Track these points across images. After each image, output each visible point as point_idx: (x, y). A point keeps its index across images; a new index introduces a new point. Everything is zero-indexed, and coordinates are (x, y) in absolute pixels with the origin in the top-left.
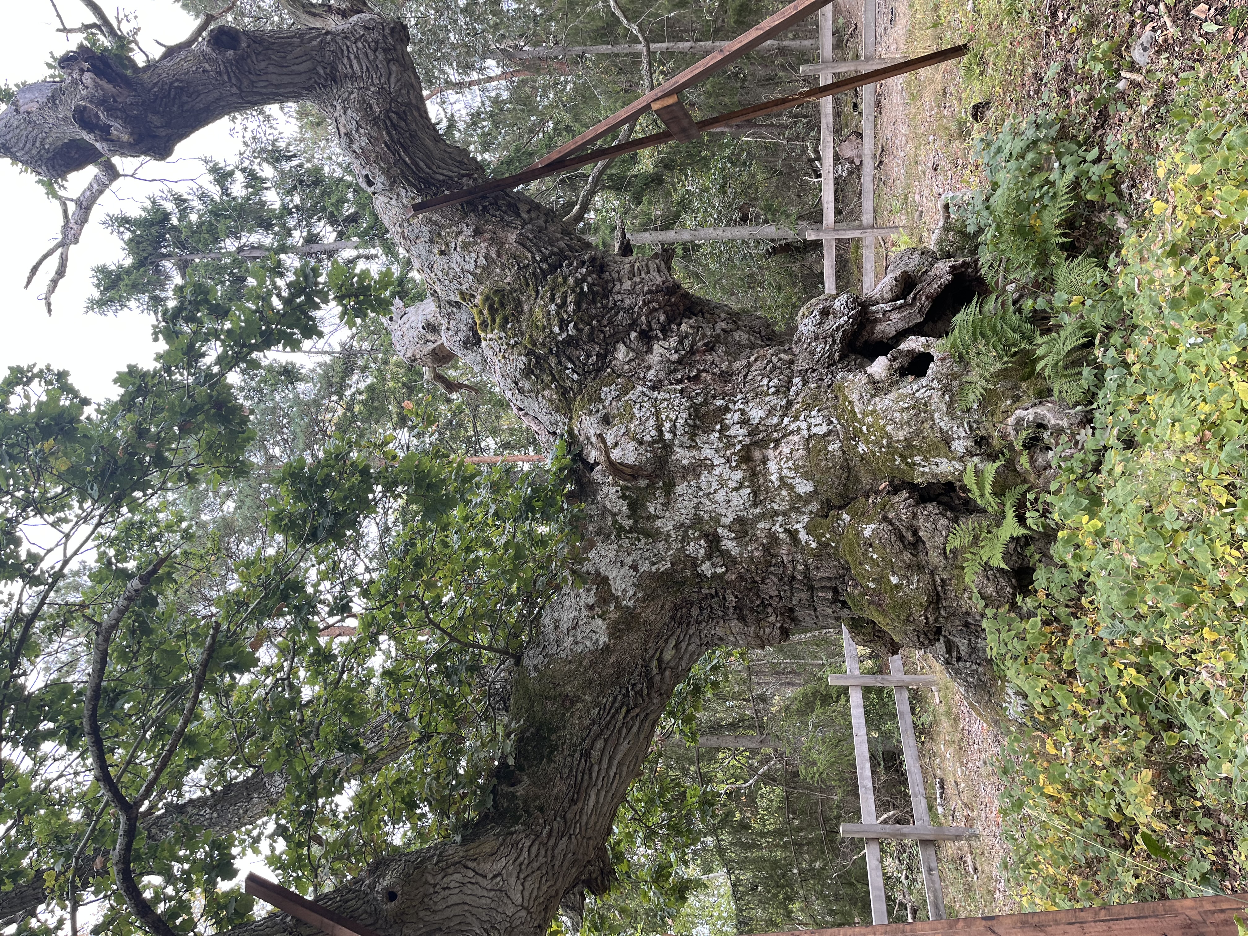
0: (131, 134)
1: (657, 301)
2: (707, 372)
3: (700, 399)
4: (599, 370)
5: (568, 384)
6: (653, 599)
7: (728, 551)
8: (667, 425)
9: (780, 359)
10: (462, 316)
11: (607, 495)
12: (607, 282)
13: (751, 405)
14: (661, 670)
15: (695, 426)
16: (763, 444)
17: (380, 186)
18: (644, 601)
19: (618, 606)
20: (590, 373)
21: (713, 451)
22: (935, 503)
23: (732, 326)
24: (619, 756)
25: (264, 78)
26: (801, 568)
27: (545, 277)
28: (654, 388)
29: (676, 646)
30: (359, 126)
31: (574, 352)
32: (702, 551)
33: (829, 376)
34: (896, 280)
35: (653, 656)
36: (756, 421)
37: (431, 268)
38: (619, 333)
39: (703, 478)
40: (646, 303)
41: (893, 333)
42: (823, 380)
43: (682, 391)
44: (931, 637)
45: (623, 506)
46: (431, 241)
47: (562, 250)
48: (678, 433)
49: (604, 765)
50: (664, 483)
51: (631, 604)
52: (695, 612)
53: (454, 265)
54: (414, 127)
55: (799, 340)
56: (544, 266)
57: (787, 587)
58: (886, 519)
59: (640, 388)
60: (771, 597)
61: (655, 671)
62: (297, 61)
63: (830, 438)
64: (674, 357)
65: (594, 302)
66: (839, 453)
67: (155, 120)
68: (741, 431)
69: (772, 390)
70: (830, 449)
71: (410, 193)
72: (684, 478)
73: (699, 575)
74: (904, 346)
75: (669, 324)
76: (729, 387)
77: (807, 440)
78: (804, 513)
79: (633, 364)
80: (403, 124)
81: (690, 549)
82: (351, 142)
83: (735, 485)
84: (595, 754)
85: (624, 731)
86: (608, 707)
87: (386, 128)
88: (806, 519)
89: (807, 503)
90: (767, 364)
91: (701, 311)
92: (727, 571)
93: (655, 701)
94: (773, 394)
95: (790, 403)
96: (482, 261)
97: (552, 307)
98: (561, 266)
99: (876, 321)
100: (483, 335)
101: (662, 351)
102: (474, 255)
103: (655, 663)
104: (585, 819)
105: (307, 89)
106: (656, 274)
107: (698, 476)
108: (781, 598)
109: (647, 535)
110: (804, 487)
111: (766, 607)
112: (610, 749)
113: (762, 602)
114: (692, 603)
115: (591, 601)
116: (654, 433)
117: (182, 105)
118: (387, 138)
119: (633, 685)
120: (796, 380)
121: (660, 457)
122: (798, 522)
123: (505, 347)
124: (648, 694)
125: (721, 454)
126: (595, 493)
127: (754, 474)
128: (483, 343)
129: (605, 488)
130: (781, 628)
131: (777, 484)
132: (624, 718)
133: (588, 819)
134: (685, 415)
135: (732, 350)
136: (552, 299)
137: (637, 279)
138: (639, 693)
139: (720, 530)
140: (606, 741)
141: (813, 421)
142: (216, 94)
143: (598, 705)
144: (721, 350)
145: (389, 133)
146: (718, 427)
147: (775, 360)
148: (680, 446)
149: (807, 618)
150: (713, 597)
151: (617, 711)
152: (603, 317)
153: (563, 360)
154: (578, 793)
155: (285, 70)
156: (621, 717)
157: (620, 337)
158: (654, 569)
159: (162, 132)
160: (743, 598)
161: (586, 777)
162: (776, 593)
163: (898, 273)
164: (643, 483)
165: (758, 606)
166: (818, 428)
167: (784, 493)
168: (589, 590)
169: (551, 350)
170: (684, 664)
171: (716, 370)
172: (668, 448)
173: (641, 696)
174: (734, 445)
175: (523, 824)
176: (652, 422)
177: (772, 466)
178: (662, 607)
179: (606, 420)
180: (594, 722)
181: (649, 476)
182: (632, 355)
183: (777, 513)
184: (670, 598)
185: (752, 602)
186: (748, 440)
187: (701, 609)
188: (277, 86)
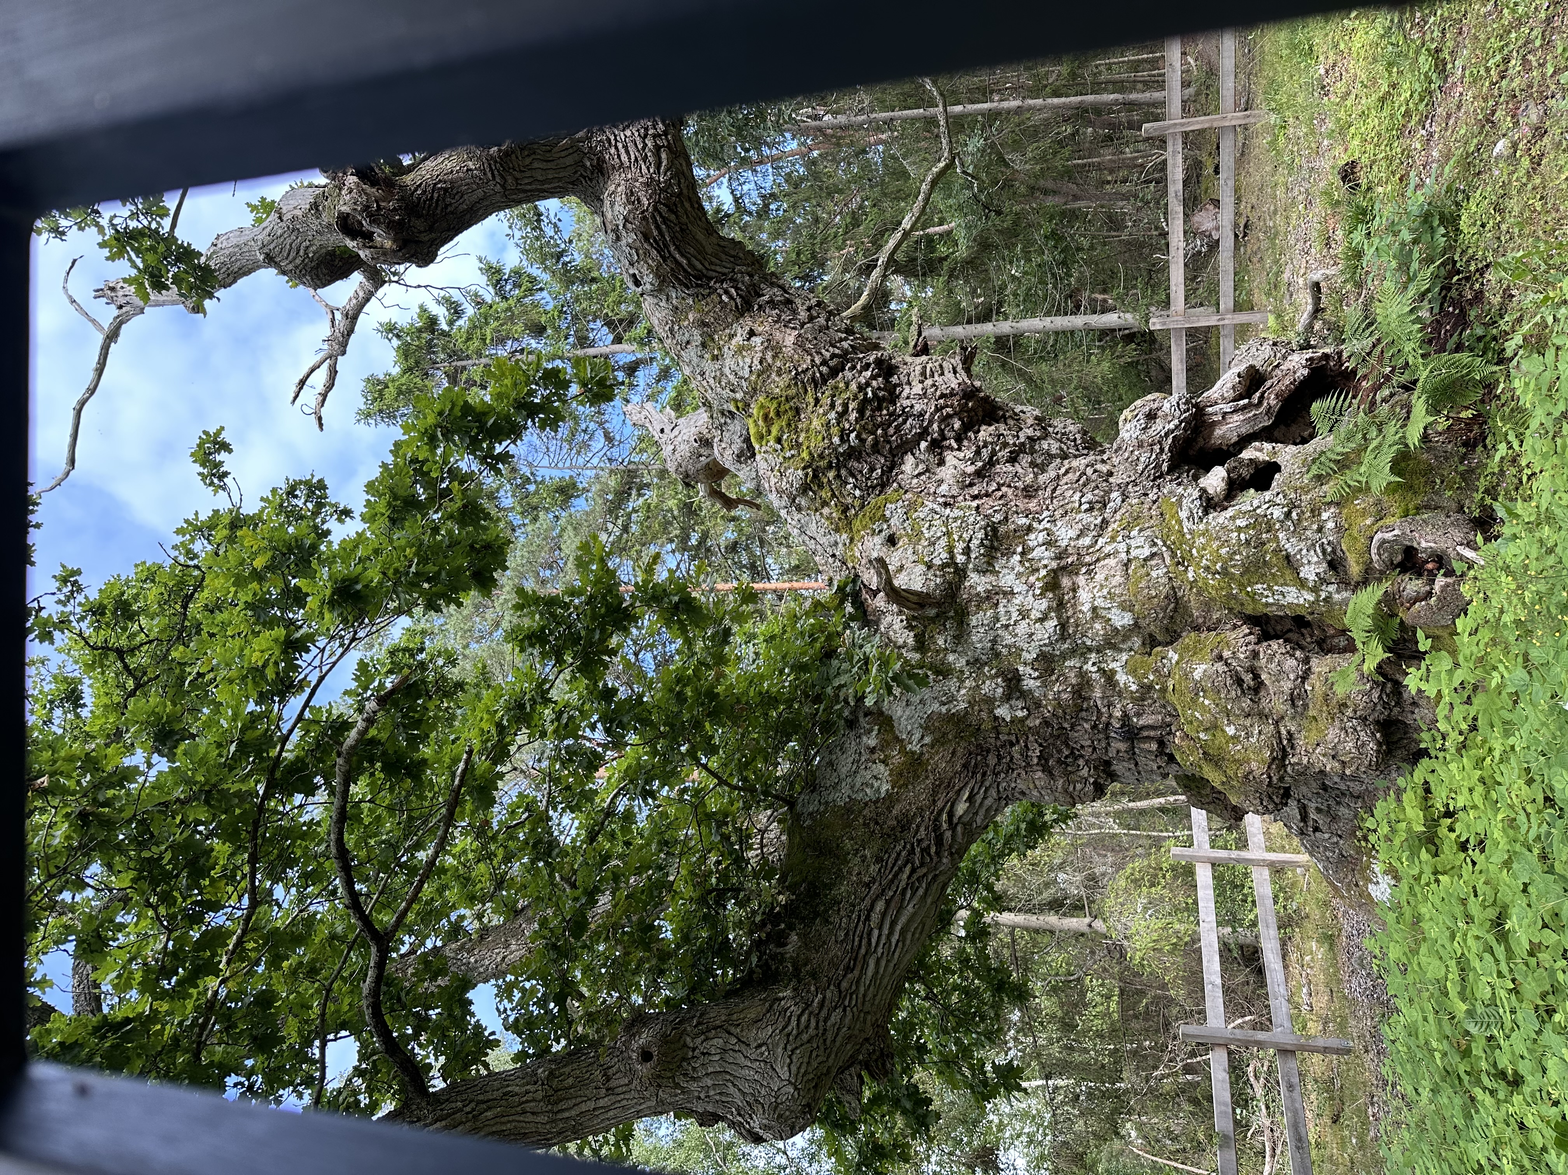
0: (395, 241)
1: (952, 406)
2: (1009, 486)
3: (998, 517)
4: (883, 485)
5: (849, 500)
6: (943, 744)
7: (1030, 691)
8: (959, 547)
9: (1095, 471)
10: (735, 427)
11: (890, 625)
12: (896, 386)
13: (1059, 524)
14: (952, 827)
15: (992, 547)
16: (1071, 570)
17: (648, 286)
18: (932, 746)
19: (903, 751)
20: (874, 487)
21: (1012, 576)
22: (1281, 641)
23: (1038, 434)
24: (903, 920)
25: (528, 174)
26: (1118, 714)
27: (825, 381)
28: (946, 505)
29: (970, 799)
30: (626, 219)
31: (856, 464)
32: (1000, 690)
33: (1155, 490)
34: (1239, 375)
35: (942, 810)
36: (1064, 544)
37: (702, 374)
38: (907, 442)
39: (1001, 609)
40: (938, 409)
41: (1235, 439)
42: (1146, 495)
43: (978, 508)
44: (1277, 800)
45: (909, 638)
46: (704, 345)
47: (846, 352)
48: (973, 556)
49: (886, 931)
50: (956, 612)
51: (917, 749)
52: (992, 760)
53: (727, 371)
54: (684, 219)
55: (1120, 448)
56: (824, 369)
57: (1101, 736)
58: (1220, 658)
59: (931, 505)
60: (1082, 747)
61: (945, 826)
62: (563, 154)
63: (1153, 563)
64: (970, 469)
65: (880, 409)
66: (1164, 580)
67: (419, 224)
68: (1047, 554)
69: (1085, 507)
70: (1154, 574)
71: (680, 293)
72: (978, 606)
73: (996, 718)
74: (1246, 455)
75: (966, 432)
76: (1033, 505)
77: (1126, 565)
78: (1121, 651)
79: (923, 477)
80: (673, 217)
81: (987, 688)
82: (618, 238)
83: (1039, 615)
84: (875, 917)
85: (909, 892)
86: (890, 865)
87: (655, 222)
88: (1124, 657)
89: (1126, 638)
90: (1080, 476)
91: (1004, 416)
92: (1029, 715)
93: (945, 860)
94: (1086, 511)
95: (1105, 523)
96: (757, 366)
97: (833, 415)
98: (843, 369)
99: (1214, 424)
100: (757, 446)
101: (955, 462)
102: (748, 360)
103: (944, 816)
104: (862, 989)
105: (573, 183)
106: (951, 375)
107: (997, 605)
108: (1094, 749)
109: (938, 672)
110: (1121, 619)
111: (1076, 759)
112: (893, 911)
113: (1072, 753)
114: (988, 751)
115: (872, 742)
116: (944, 555)
117: (446, 206)
118: (655, 233)
119: (920, 841)
120: (1114, 495)
121: (950, 583)
122: (1114, 660)
123: (781, 459)
124: (937, 853)
125: (1023, 580)
126: (877, 623)
127: (1061, 605)
128: (758, 457)
129: (889, 618)
130: (1095, 783)
131: (1089, 615)
132: (909, 878)
133: (866, 991)
134: (980, 535)
135: (1039, 461)
136: (832, 406)
137: (929, 382)
138: (926, 851)
139: (1021, 668)
140: (888, 903)
141: (1133, 543)
142: (480, 193)
143: (879, 860)
144: (1025, 459)
145: (658, 227)
146: (1019, 549)
147: (1089, 471)
148: (977, 570)
149: (1127, 774)
150: (1012, 744)
151: (901, 870)
152: (890, 425)
153: (843, 472)
154: (855, 960)
155: (550, 165)
156: (905, 876)
157: (908, 446)
158: (944, 709)
159: (425, 237)
160: (1048, 747)
161: (864, 942)
162: (1089, 743)
163: (1242, 368)
164: (932, 612)
165: (1067, 757)
166: (1138, 551)
167: (1097, 626)
168: (870, 731)
169: (830, 462)
170: (979, 819)
171: (1020, 484)
172: (961, 573)
173: (929, 855)
174: (1038, 570)
175: (795, 990)
176: (943, 542)
177: (1084, 595)
178: (954, 753)
179: (892, 541)
180: (874, 880)
181: (938, 604)
182: (921, 467)
183: (1090, 650)
184: (963, 744)
185: (1060, 751)
186: (1054, 565)
187: (1000, 758)
188: (542, 182)
